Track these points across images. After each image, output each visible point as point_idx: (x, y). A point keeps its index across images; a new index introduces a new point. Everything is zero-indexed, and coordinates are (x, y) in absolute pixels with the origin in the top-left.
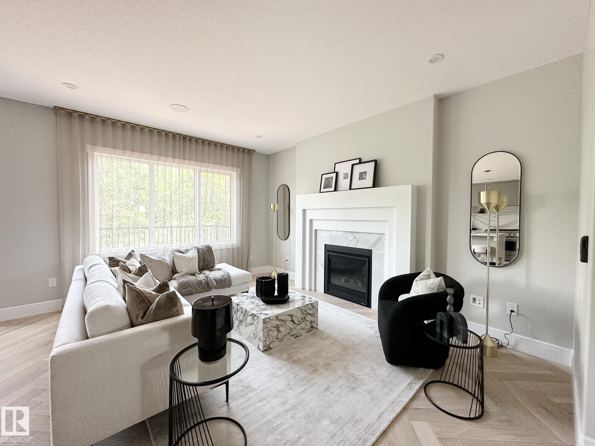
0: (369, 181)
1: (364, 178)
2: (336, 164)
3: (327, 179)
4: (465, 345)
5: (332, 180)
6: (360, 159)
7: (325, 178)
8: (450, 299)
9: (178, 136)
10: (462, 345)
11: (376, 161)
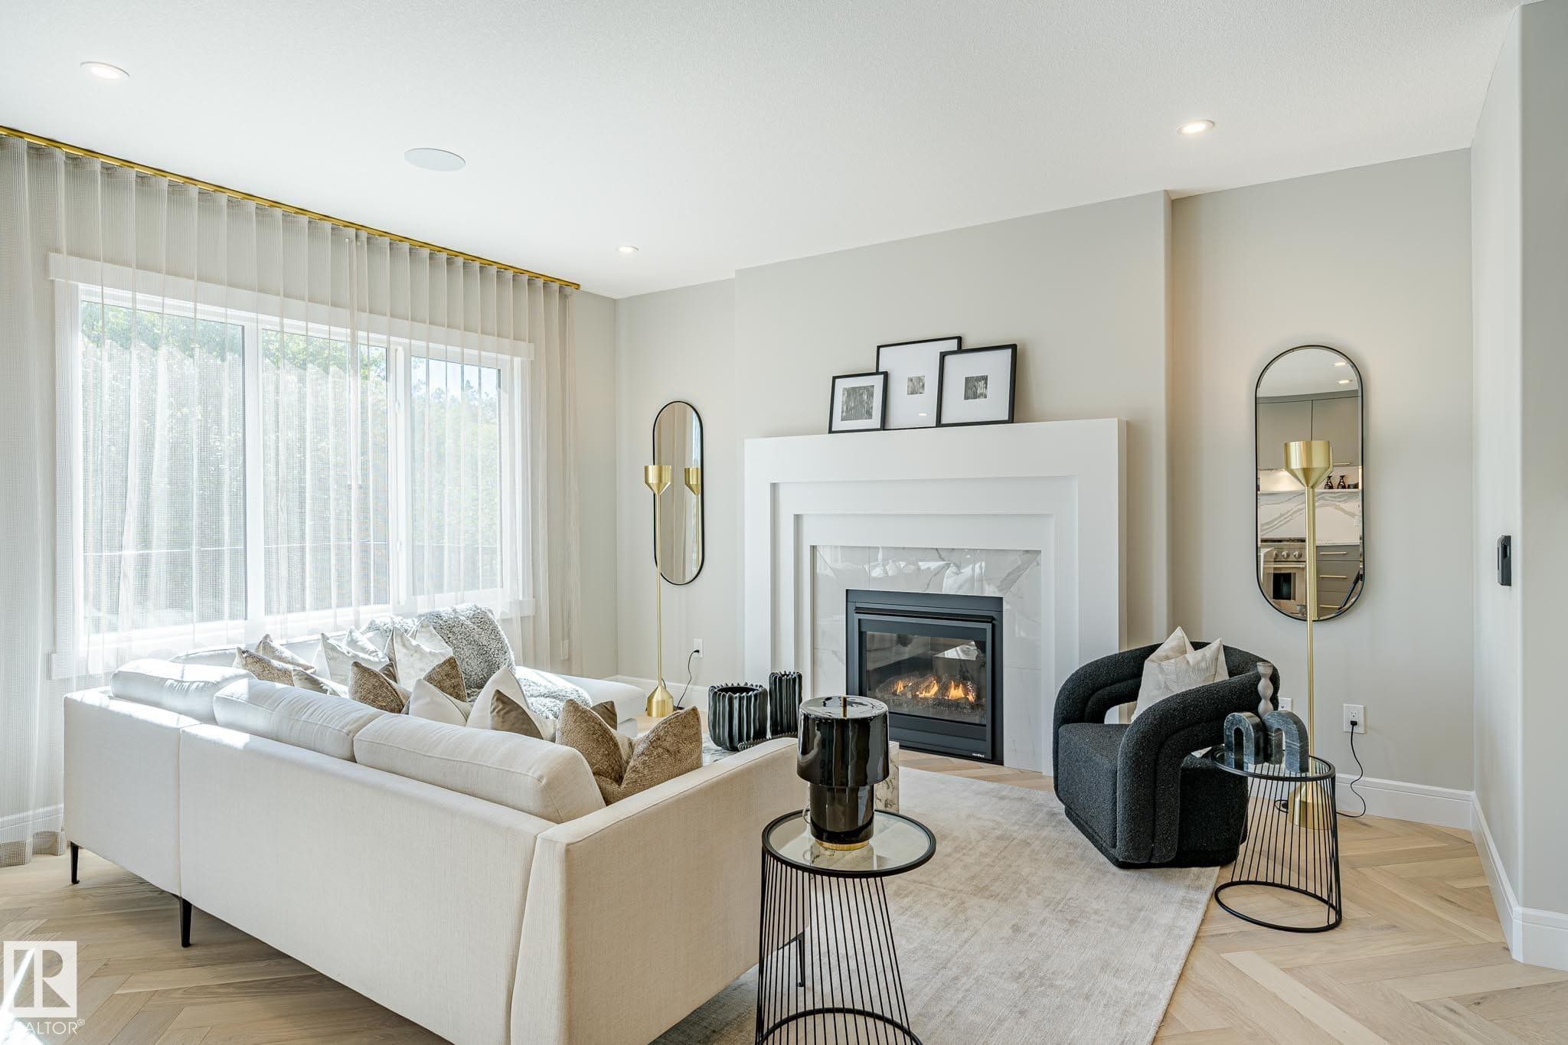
0: (996, 403)
1: (982, 394)
2: (881, 349)
3: (851, 392)
4: (1303, 775)
5: (871, 395)
6: (960, 339)
7: (845, 389)
8: (1265, 688)
9: (352, 231)
10: (1298, 775)
11: (1014, 347)
